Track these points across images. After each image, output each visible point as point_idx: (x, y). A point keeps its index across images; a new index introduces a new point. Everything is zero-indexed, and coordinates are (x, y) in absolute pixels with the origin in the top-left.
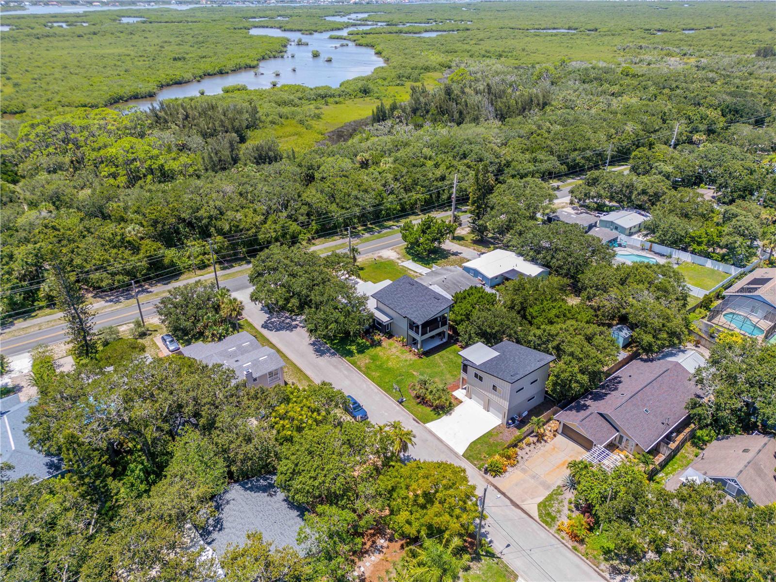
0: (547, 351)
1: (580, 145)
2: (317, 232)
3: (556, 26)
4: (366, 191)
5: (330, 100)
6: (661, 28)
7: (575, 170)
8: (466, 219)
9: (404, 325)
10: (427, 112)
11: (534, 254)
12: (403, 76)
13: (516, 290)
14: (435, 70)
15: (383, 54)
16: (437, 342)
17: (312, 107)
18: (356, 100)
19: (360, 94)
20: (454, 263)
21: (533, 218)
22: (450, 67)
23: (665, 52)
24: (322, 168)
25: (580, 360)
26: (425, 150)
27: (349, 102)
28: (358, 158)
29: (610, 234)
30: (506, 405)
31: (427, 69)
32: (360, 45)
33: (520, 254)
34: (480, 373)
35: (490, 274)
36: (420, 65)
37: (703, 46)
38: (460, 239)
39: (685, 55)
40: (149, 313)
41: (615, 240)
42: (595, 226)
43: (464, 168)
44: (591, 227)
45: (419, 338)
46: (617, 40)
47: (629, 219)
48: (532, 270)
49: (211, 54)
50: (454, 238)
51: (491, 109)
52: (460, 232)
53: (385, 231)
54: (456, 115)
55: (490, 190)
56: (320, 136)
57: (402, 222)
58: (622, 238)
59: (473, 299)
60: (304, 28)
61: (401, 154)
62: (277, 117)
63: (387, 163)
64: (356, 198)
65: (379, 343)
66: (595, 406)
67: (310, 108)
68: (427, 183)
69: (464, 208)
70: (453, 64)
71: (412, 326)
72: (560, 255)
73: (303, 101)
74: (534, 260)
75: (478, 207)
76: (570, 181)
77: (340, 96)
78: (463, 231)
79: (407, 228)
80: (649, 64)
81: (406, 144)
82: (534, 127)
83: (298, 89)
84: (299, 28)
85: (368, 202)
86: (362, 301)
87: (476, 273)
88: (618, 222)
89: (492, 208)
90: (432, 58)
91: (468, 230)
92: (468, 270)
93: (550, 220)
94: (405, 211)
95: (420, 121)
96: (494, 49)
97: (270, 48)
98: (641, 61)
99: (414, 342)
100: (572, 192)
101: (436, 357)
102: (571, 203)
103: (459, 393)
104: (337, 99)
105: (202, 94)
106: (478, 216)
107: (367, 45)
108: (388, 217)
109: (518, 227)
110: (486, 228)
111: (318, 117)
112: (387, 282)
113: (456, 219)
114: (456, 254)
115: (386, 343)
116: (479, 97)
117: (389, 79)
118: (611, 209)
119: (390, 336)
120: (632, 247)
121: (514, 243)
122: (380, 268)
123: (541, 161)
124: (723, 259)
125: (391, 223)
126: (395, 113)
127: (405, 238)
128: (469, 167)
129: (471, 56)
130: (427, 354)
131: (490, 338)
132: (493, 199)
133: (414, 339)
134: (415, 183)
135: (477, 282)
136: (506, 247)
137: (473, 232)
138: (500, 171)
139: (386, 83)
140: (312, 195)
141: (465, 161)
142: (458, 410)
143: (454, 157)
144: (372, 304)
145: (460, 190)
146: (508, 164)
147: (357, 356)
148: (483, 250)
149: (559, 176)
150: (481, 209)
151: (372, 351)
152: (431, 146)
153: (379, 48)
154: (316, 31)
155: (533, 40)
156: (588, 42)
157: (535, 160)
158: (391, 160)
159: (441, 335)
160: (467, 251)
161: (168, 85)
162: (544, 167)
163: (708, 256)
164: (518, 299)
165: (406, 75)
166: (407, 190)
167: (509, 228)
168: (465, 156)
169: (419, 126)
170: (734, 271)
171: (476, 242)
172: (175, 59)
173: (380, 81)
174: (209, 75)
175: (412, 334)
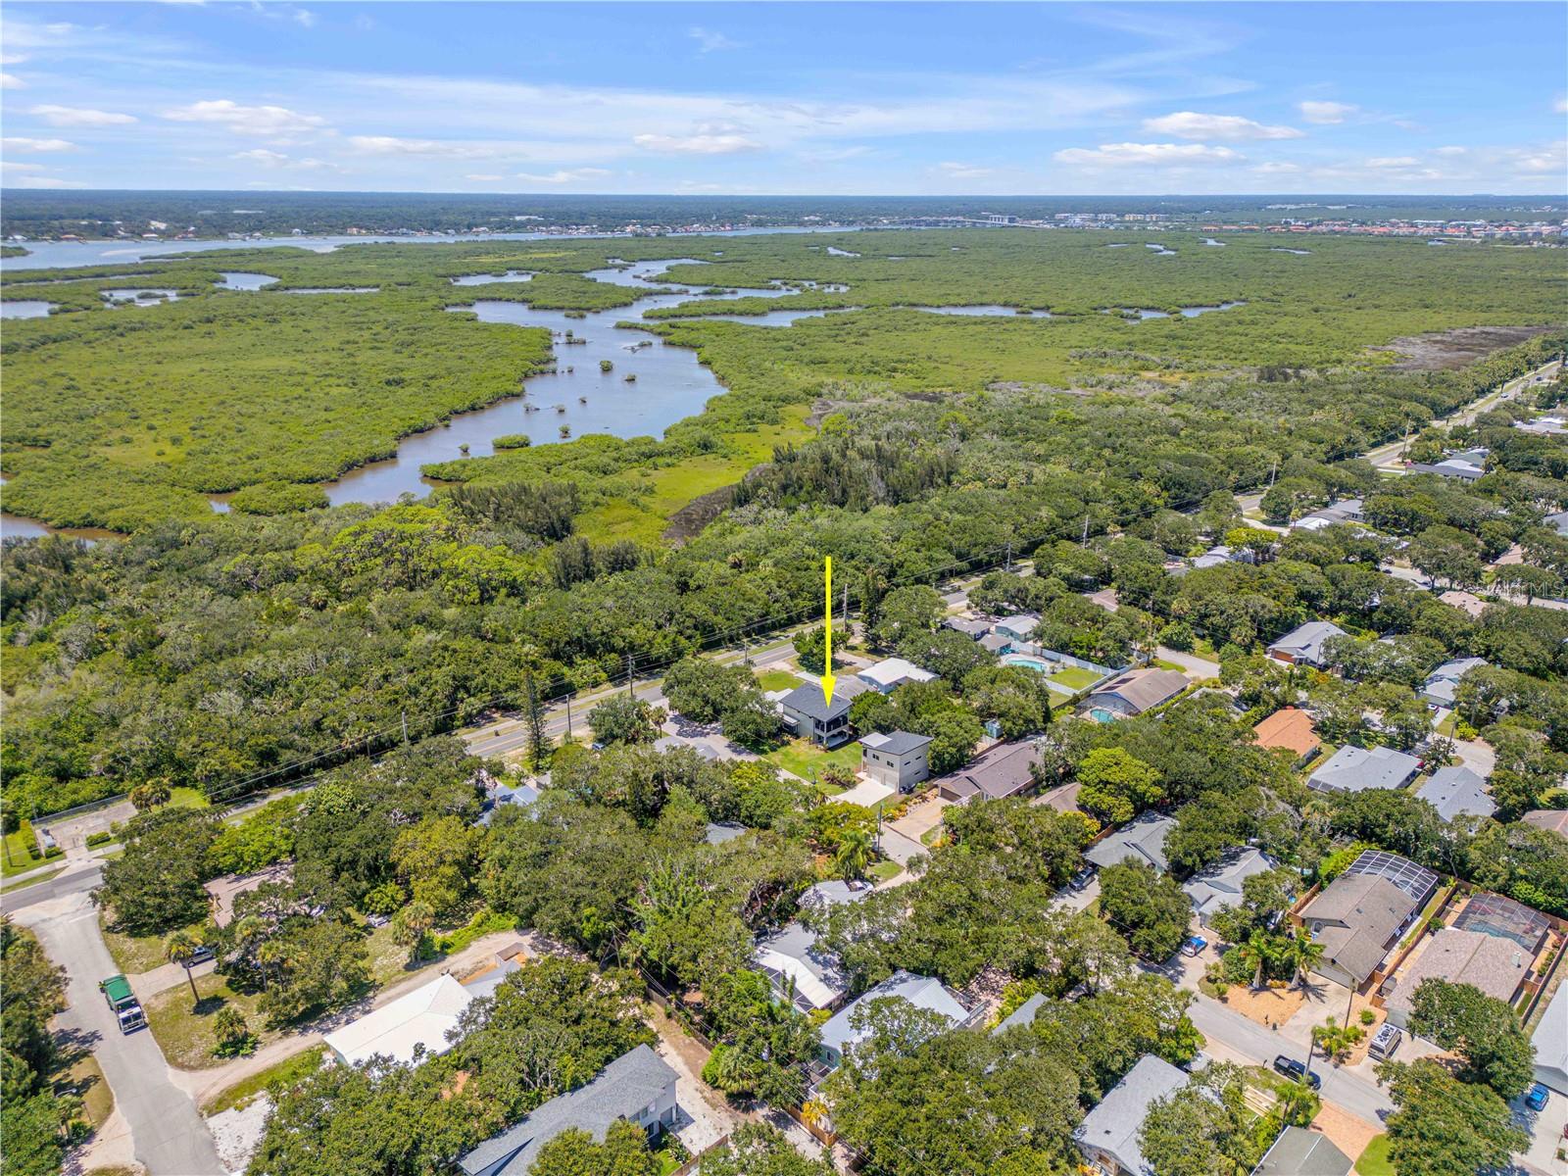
0: (928, 735)
1: (983, 539)
2: (702, 646)
3: (985, 299)
4: (750, 600)
5: (660, 461)
6: (1151, 304)
7: (978, 567)
8: (858, 627)
9: (811, 724)
10: (801, 488)
11: (926, 662)
12: (754, 416)
13: (907, 693)
14: (797, 400)
15: (716, 366)
16: (839, 740)
17: (635, 472)
18: (694, 459)
19: (699, 451)
20: (848, 673)
21: (925, 626)
22: (820, 395)
23: (1139, 363)
24: (696, 575)
25: (950, 738)
26: (807, 549)
27: (684, 463)
28: (730, 558)
29: (1005, 640)
30: (897, 775)
31: (786, 400)
32: (671, 344)
33: (913, 662)
34: (877, 753)
35: (884, 682)
36: (777, 393)
37: (1200, 348)
38: (853, 648)
39: (1168, 367)
40: (578, 724)
41: (1008, 646)
42: (988, 632)
43: (851, 571)
44: (983, 633)
45: (824, 735)
46: (1075, 334)
47: (1024, 624)
48: (925, 676)
49: (443, 373)
50: (847, 648)
51: (882, 484)
52: (852, 641)
53: (772, 642)
54: (838, 493)
55: (882, 595)
56: (665, 523)
57: (792, 633)
58: (1016, 644)
59: (869, 700)
60: (566, 304)
61: (779, 553)
62: (600, 495)
63: (766, 566)
64: (742, 608)
65: (788, 743)
66: (963, 773)
67: (632, 476)
68: (814, 589)
69: (855, 615)
70: (824, 391)
71: (818, 724)
72: (947, 661)
73: (620, 464)
74: (925, 667)
75: (871, 615)
76: (974, 579)
77: (671, 454)
78: (857, 640)
79: (799, 638)
80: (1110, 388)
81: (784, 542)
82: (931, 517)
83: (608, 444)
84: (559, 304)
85: (754, 611)
86: (772, 706)
87: (871, 681)
88: (1012, 628)
89: (884, 617)
90: (792, 376)
91: (861, 639)
92: (863, 678)
93: (943, 627)
94: (791, 622)
95: (793, 502)
96: (885, 353)
97: (530, 355)
98: (1100, 382)
99: (820, 739)
100: (969, 595)
101: (840, 751)
102: (969, 608)
103: (862, 775)
104: (669, 460)
105: (465, 451)
106: (871, 625)
107: (683, 345)
108: (774, 627)
109: (910, 636)
110: (879, 638)
111: (650, 491)
112: (789, 691)
113: (848, 627)
114: (850, 664)
115: (794, 742)
116: (865, 464)
117: (734, 420)
118: (1011, 613)
119: (797, 737)
120: (1025, 653)
121: (906, 651)
122: (778, 680)
123: (937, 561)
124: (1101, 663)
125: (777, 633)
126: (760, 491)
127: (798, 649)
128: (858, 569)
129: (850, 371)
130: (832, 749)
131: (884, 730)
132: (884, 607)
133: (820, 737)
134: (801, 589)
135: (872, 689)
136: (900, 656)
137: (866, 641)
138: (891, 574)
139: (730, 427)
140: (696, 606)
141: (853, 563)
142: (860, 786)
143: (841, 557)
144: (780, 708)
145: (851, 596)
146: (901, 565)
147: (771, 754)
148: (878, 659)
149: (959, 574)
150: (873, 618)
151: (783, 750)
152: (813, 544)
153: (706, 354)
154: (588, 310)
155: (945, 332)
156: (1028, 339)
157: (931, 559)
158: (770, 562)
159: (841, 734)
160: (861, 661)
161: (407, 435)
162: (942, 567)
163: (1088, 659)
164: (908, 700)
165: (758, 413)
166: (792, 596)
167: (901, 637)
168: (852, 556)
169: (792, 510)
170: (1111, 672)
171: (870, 651)
172: (388, 383)
173: (721, 425)
174: (456, 412)
175: (819, 732)
